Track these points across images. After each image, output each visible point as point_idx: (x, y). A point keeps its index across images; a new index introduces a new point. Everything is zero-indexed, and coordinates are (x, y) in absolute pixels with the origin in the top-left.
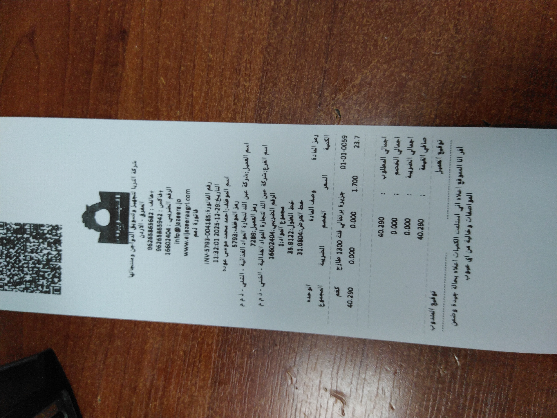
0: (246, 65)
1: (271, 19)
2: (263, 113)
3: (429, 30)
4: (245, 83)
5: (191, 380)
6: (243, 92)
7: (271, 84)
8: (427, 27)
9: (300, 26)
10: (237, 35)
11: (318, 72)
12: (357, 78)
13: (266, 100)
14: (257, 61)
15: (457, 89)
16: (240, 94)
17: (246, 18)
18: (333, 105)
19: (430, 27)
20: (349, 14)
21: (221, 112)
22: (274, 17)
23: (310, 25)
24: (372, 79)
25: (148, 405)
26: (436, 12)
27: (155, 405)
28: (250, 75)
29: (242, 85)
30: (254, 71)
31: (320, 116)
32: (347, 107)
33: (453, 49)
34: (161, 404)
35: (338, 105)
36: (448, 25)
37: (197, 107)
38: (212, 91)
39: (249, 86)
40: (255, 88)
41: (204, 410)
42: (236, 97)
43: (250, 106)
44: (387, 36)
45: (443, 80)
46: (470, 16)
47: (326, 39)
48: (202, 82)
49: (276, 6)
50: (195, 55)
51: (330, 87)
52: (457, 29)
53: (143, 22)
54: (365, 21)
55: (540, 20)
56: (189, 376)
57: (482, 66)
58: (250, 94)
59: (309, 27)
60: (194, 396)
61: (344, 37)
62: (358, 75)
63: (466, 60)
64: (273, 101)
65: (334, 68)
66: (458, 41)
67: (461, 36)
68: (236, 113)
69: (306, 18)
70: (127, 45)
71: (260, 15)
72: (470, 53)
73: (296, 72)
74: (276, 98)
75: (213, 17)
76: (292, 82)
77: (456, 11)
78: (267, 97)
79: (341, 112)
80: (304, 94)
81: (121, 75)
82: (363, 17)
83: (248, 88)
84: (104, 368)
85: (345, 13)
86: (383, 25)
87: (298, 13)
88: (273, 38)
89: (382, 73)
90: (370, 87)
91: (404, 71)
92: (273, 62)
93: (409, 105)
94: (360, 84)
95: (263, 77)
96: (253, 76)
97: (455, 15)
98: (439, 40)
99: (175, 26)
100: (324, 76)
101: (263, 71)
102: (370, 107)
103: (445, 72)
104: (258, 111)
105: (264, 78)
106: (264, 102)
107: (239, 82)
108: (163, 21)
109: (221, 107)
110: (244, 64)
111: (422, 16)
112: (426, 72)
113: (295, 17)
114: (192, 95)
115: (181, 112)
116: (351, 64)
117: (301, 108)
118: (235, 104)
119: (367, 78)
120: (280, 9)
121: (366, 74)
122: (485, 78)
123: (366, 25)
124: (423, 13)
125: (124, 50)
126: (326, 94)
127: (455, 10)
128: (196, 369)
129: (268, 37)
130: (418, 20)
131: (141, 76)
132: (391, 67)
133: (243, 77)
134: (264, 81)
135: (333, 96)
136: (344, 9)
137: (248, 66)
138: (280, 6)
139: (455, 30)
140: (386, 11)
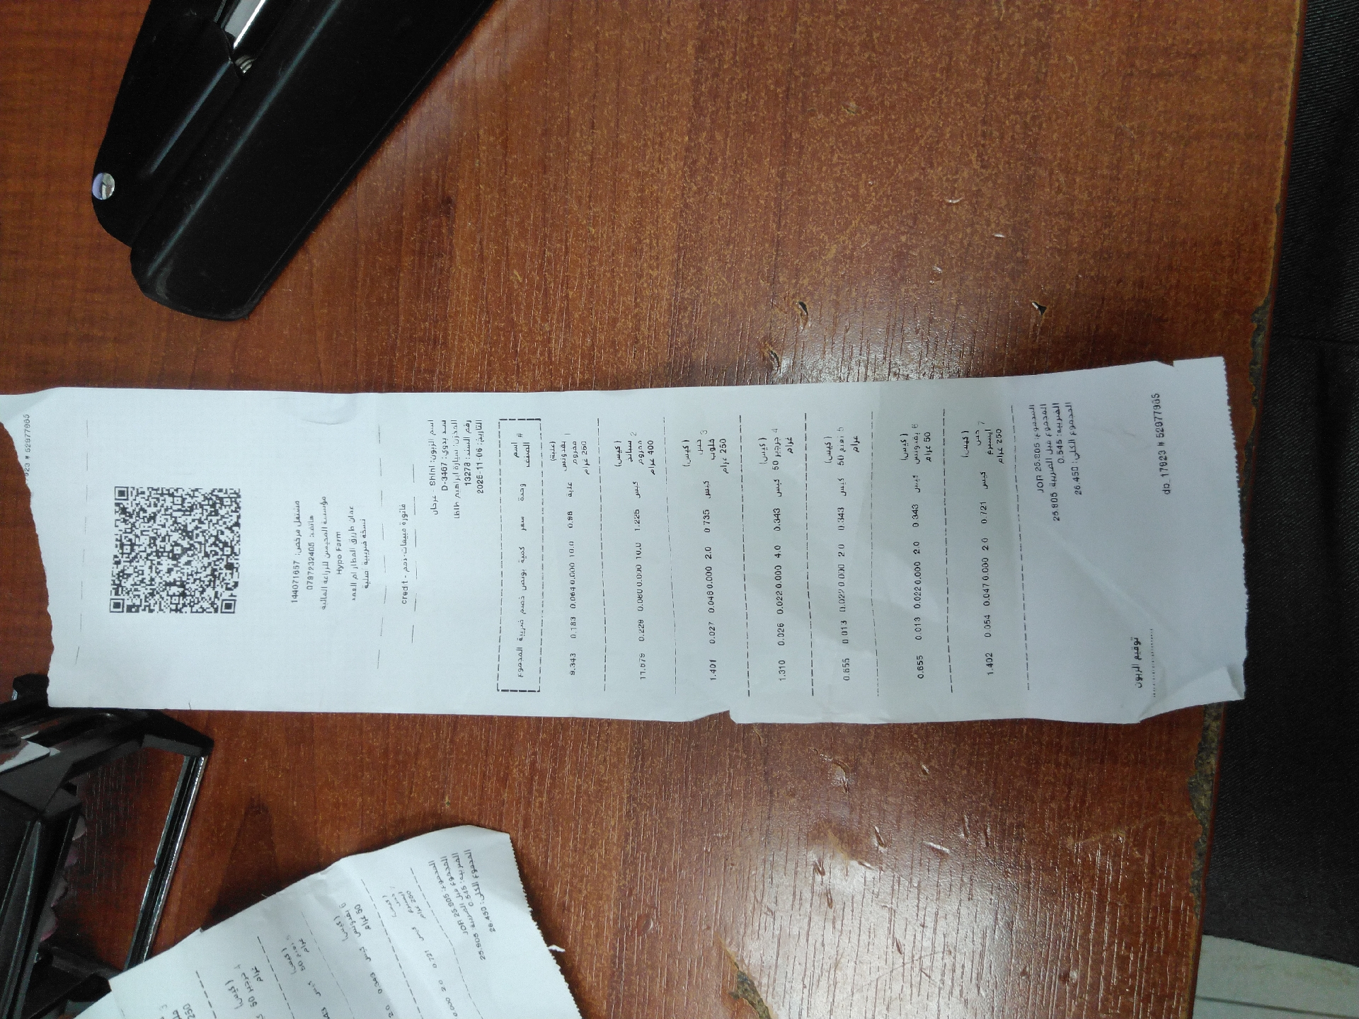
0: (651, 241)
1: (685, 164)
2: (683, 317)
3: (939, 164)
4: (651, 272)
5: (597, 757)
6: (649, 285)
7: (693, 270)
8: (934, 161)
9: (732, 173)
10: (633, 194)
11: (767, 245)
12: (829, 250)
13: (686, 296)
14: (668, 235)
15: (989, 255)
16: (645, 289)
17: (644, 165)
18: (794, 296)
19: (939, 159)
20: (810, 148)
21: (615, 321)
22: (690, 161)
23: (749, 171)
24: (853, 250)
25: (529, 804)
26: (948, 135)
27: (541, 804)
28: (658, 258)
29: (647, 274)
30: (664, 249)
31: (775, 316)
32: (816, 297)
33: (978, 193)
34: (550, 799)
35: (802, 296)
36: (968, 155)
37: (577, 316)
38: (598, 287)
39: (658, 275)
40: (667, 277)
41: (621, 803)
42: (638, 293)
43: (661, 307)
44: (872, 180)
45: (965, 242)
46: (1002, 137)
47: (777, 191)
48: (581, 273)
49: (693, 144)
50: (567, 232)
51: (787, 268)
52: (983, 160)
53: (478, 183)
54: (835, 159)
55: (1113, 138)
56: (593, 750)
57: (1027, 216)
58: (659, 288)
59: (747, 173)
60: (604, 781)
61: (805, 186)
62: (830, 246)
63: (1001, 209)
64: (698, 296)
65: (791, 237)
66: (987, 179)
67: (989, 171)
68: (639, 320)
69: (742, 159)
70: (454, 222)
71: (667, 159)
72: (1006, 197)
73: (731, 247)
74: (703, 291)
75: (591, 168)
76: (727, 263)
77: (979, 132)
78: (688, 291)
79: (807, 307)
80: (747, 282)
81: (448, 271)
82: (832, 152)
83: (657, 278)
84: (452, 750)
85: (803, 147)
86: (865, 162)
87: (728, 153)
88: (690, 195)
89: (869, 240)
90: (851, 262)
91: (903, 233)
92: (693, 235)
93: (915, 286)
94: (835, 259)
95: (679, 259)
96: (663, 259)
97: (979, 139)
98: (956, 181)
99: (531, 185)
100: (777, 251)
101: (679, 249)
102: (854, 294)
103: (969, 230)
104: (675, 314)
105: (681, 260)
106: (683, 298)
107: (642, 270)
108: (512, 179)
109: (615, 312)
110: (648, 241)
111: (926, 144)
112: (939, 232)
113: (724, 159)
114: (567, 296)
115: (551, 325)
116: (820, 229)
117: (744, 305)
118: (637, 305)
119: (845, 248)
120: (700, 148)
121: (844, 242)
122: (1033, 235)
123: (838, 164)
124: (928, 139)
125: (451, 231)
126: (781, 279)
127: (976, 131)
128: (603, 737)
129: (683, 194)
130: (920, 150)
131: (481, 271)
132: (882, 228)
133: (647, 261)
134: (681, 266)
135: (794, 281)
136: (801, 142)
137: (654, 242)
138: (699, 143)
139: (979, 163)
140: (868, 140)
